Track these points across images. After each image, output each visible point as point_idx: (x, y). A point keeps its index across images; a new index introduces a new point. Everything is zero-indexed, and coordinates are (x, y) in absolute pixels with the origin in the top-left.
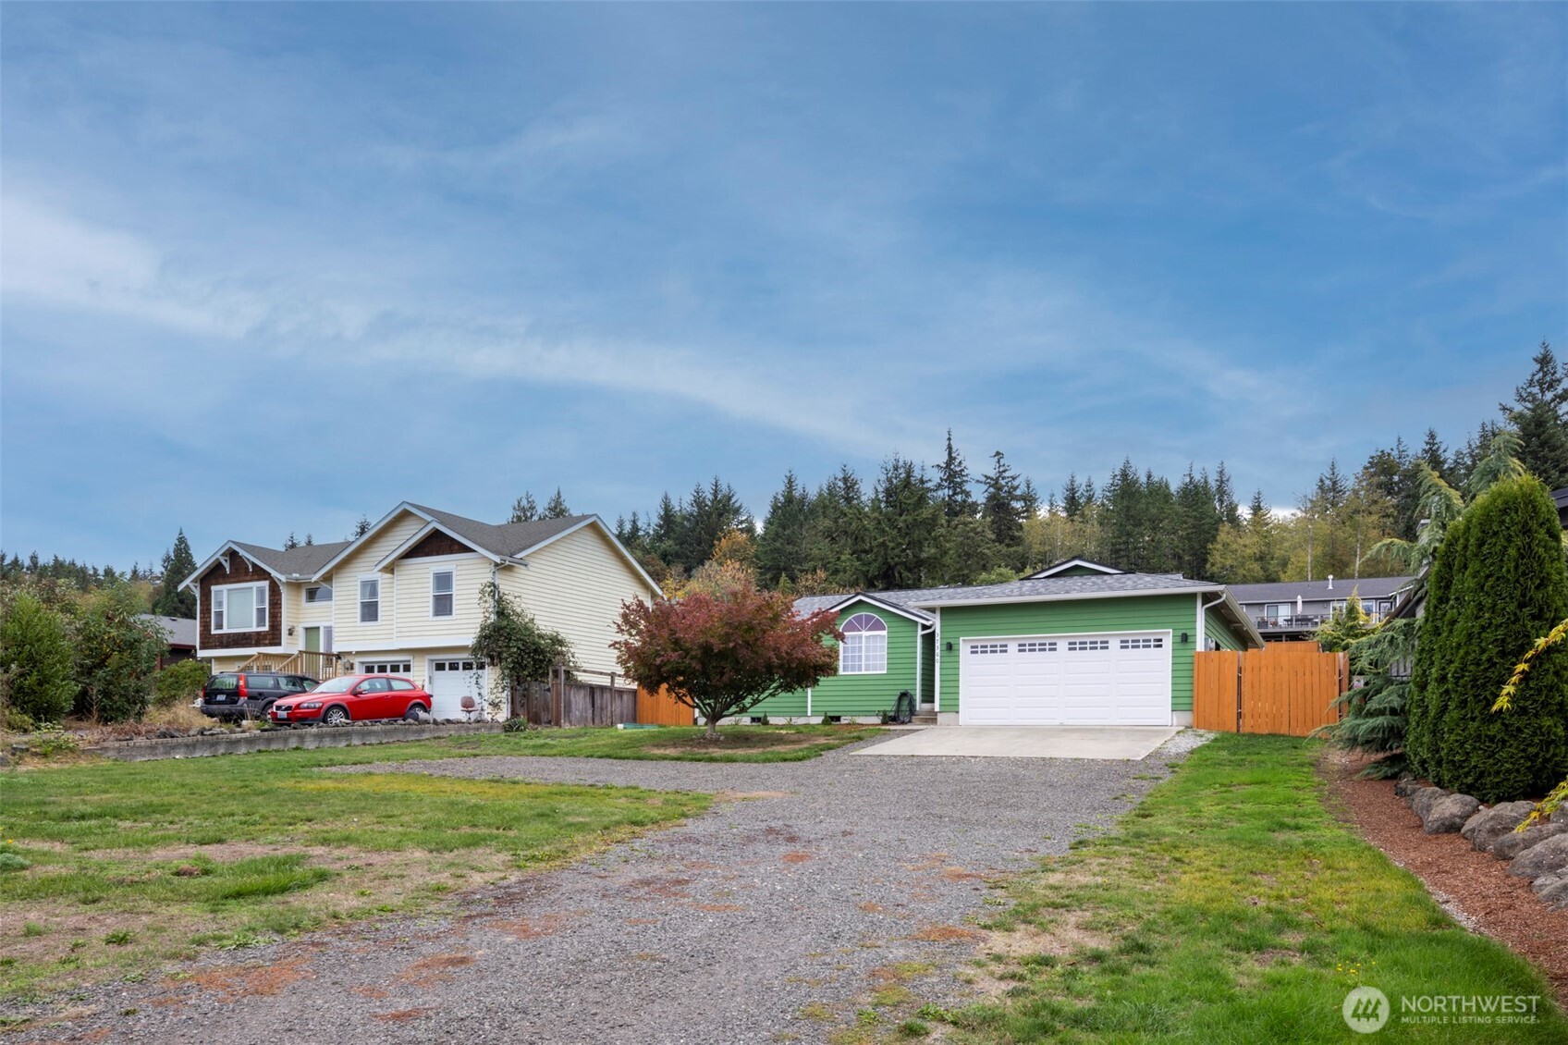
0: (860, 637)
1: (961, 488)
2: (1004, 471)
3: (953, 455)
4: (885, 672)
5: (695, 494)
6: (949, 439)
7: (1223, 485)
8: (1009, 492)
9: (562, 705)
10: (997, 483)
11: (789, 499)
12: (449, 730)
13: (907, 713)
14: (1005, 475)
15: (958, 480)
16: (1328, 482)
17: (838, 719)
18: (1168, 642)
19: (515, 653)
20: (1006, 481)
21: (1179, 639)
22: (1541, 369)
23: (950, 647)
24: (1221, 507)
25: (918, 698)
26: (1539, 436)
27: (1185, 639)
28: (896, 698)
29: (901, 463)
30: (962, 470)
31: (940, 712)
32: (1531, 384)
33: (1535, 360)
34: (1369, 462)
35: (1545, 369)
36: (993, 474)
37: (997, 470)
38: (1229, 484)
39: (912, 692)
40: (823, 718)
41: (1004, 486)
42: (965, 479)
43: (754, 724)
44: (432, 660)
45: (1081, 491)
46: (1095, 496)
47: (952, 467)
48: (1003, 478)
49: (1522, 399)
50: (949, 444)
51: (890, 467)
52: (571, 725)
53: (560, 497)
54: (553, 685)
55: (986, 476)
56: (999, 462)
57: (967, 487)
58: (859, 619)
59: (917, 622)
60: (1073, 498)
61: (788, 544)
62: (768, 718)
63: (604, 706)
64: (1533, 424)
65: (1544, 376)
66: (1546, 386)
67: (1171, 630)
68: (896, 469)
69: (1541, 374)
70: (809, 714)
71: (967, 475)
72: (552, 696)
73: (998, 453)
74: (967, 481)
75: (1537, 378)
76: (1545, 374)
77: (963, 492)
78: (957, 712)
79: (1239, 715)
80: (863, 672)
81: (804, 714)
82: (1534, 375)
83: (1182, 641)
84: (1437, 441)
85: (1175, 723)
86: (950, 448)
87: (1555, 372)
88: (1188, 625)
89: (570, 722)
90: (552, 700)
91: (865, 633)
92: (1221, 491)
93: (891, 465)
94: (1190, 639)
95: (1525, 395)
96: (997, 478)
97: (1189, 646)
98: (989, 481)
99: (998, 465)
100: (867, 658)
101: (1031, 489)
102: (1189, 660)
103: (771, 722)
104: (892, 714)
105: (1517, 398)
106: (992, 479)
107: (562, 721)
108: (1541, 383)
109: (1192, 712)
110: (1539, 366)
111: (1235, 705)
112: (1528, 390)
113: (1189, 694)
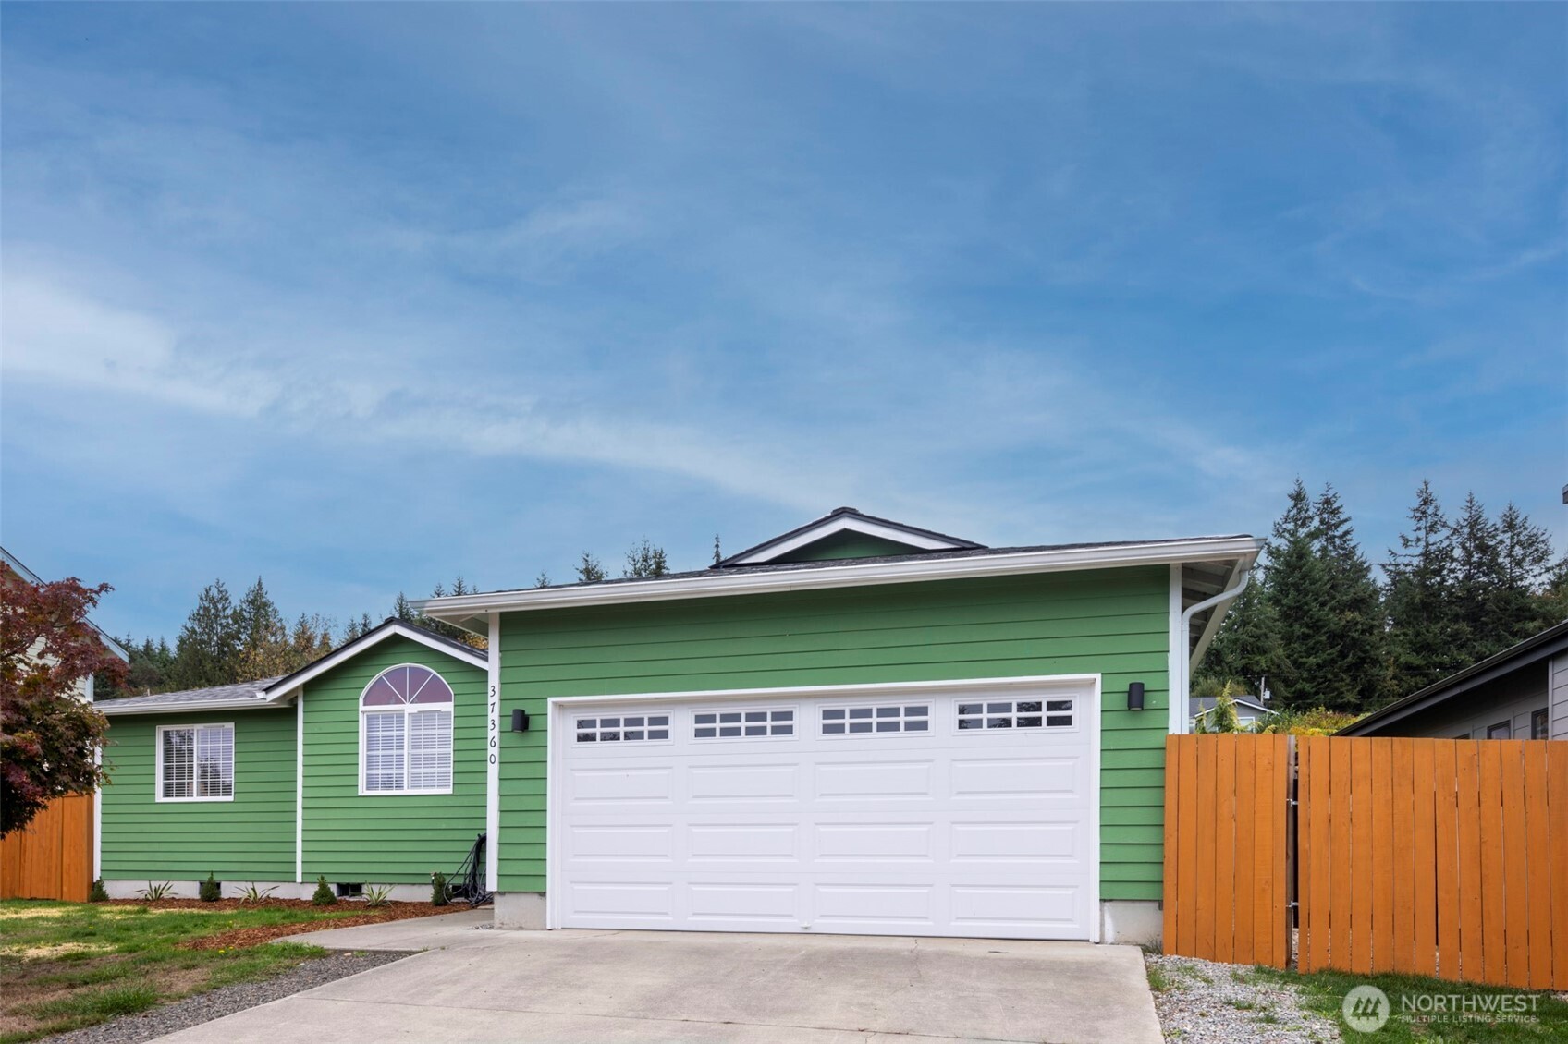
0: (400, 716)
4: (449, 791)
6: (717, 546)
17: (357, 889)
18: (1089, 710)
21: (1121, 701)
22: (1296, 506)
23: (522, 723)
26: (1300, 568)
27: (1137, 700)
29: (651, 554)
31: (499, 893)
32: (1286, 520)
33: (1290, 496)
35: (1299, 506)
40: (316, 888)
49: (1279, 534)
50: (717, 551)
51: (639, 557)
53: (261, 588)
58: (397, 677)
64: (1295, 556)
65: (1299, 513)
66: (1299, 523)
67: (1098, 676)
68: (645, 559)
69: (1295, 511)
70: (299, 878)
75: (1292, 514)
76: (1300, 511)
78: (543, 894)
79: (1294, 917)
80: (406, 791)
81: (288, 877)
82: (1289, 511)
83: (1130, 705)
85: (1110, 935)
87: (1308, 510)
88: (1144, 664)
91: (409, 708)
93: (640, 555)
94: (1152, 701)
95: (1281, 531)
97: (1150, 719)
100: (415, 760)
102: (1149, 759)
104: (459, 881)
105: (1274, 533)
108: (1295, 521)
109: (1161, 907)
110: (1292, 503)
111: (1282, 888)
112: (1284, 526)
113: (1148, 854)
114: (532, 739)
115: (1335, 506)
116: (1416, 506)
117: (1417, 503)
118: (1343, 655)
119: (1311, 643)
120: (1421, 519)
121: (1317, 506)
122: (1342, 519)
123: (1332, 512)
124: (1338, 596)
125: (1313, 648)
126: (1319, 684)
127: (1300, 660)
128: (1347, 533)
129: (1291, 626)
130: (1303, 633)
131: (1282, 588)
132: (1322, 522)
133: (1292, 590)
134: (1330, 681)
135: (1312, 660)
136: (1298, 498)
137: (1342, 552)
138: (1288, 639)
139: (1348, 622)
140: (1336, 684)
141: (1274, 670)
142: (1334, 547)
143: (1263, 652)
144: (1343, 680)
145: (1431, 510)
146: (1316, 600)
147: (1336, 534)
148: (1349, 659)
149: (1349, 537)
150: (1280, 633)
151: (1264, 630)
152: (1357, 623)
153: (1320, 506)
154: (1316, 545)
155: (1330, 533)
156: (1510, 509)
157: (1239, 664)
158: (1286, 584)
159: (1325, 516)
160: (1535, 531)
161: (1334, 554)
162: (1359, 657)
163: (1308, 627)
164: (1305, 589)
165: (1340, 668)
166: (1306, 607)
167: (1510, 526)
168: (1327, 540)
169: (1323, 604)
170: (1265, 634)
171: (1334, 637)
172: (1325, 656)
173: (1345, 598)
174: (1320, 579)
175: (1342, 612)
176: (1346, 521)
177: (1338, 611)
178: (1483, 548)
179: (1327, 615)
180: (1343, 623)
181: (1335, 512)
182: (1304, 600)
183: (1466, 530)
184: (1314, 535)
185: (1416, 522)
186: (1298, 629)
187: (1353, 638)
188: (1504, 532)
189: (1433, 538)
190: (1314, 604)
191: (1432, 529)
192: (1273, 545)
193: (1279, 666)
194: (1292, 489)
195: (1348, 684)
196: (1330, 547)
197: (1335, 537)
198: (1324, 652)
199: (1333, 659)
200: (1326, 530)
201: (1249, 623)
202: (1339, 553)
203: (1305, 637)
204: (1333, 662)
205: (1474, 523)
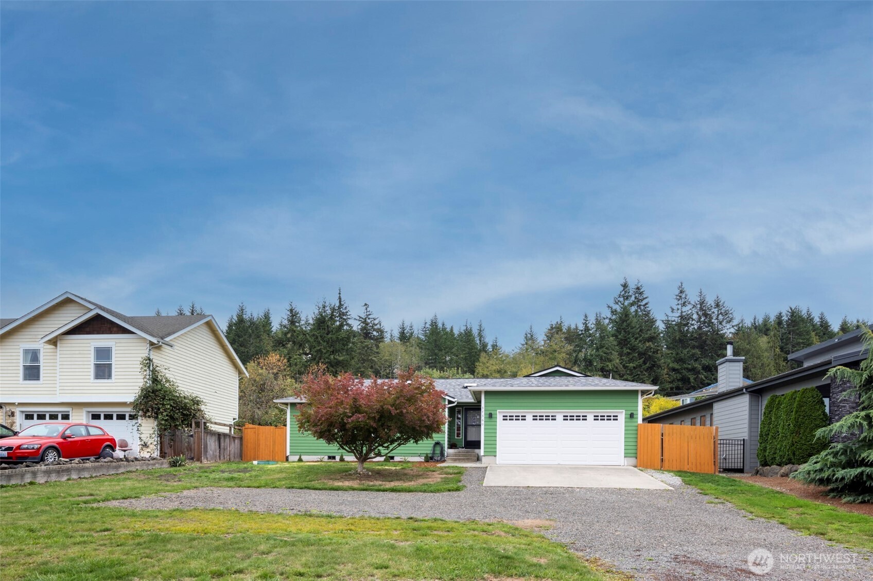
1: (346, 322)
2: (370, 315)
3: (342, 303)
5: (179, 311)
6: (340, 294)
7: (481, 332)
8: (372, 327)
9: (203, 446)
10: (366, 321)
11: (241, 320)
12: (136, 466)
13: (439, 455)
14: (370, 317)
15: (344, 317)
16: (529, 335)
17: (393, 458)
18: (622, 417)
19: (168, 409)
20: (371, 320)
23: (490, 416)
24: (480, 344)
25: (446, 446)
26: (626, 320)
27: (631, 416)
28: (432, 445)
29: (327, 304)
30: (347, 312)
31: (484, 456)
32: (620, 296)
33: (622, 285)
35: (625, 290)
36: (363, 316)
37: (365, 314)
38: (484, 332)
39: (442, 442)
40: (385, 457)
41: (369, 323)
42: (349, 317)
43: (330, 460)
44: (89, 412)
45: (407, 329)
46: (415, 333)
47: (341, 309)
48: (369, 319)
50: (340, 296)
52: (208, 461)
54: (195, 432)
55: (359, 317)
56: (366, 309)
57: (350, 322)
59: (445, 399)
60: (404, 333)
61: (241, 346)
62: (344, 457)
63: (226, 448)
66: (625, 298)
67: (624, 411)
69: (623, 292)
71: (350, 315)
72: (194, 440)
73: (366, 305)
74: (349, 318)
75: (622, 294)
76: (626, 292)
77: (347, 324)
78: (495, 456)
79: (662, 460)
82: (621, 292)
84: (588, 319)
85: (626, 464)
86: (340, 298)
87: (629, 292)
88: (634, 408)
89: (207, 459)
90: (194, 443)
92: (480, 335)
94: (635, 416)
95: (617, 302)
96: (366, 319)
97: (634, 420)
98: (361, 319)
99: (366, 311)
101: (382, 326)
102: (634, 428)
103: (346, 460)
104: (430, 455)
105: (614, 302)
106: (362, 318)
107: (203, 458)
108: (623, 296)
109: (636, 458)
110: (622, 288)
111: (660, 454)
112: (619, 299)
113: (634, 448)
114: (493, 420)
115: (641, 291)
116: (677, 294)
117: (677, 292)
118: (645, 363)
119: (631, 357)
120: (679, 300)
121: (633, 290)
122: (644, 297)
123: (640, 294)
124: (643, 335)
125: (631, 359)
126: (634, 376)
127: (626, 365)
128: (646, 304)
129: (622, 348)
130: (627, 352)
131: (618, 331)
132: (636, 298)
133: (623, 332)
134: (639, 375)
135: (631, 365)
136: (625, 286)
137: (644, 313)
138: (621, 355)
139: (647, 347)
140: (642, 377)
141: (615, 370)
142: (641, 310)
143: (610, 361)
144: (645, 375)
145: (683, 296)
146: (633, 336)
147: (642, 304)
148: (647, 365)
149: (647, 306)
150: (617, 352)
151: (611, 351)
152: (651, 348)
153: (635, 290)
154: (633, 309)
155: (639, 303)
156: (717, 297)
157: (600, 366)
158: (620, 329)
159: (637, 295)
160: (728, 309)
161: (640, 313)
162: (652, 364)
163: (630, 349)
164: (628, 331)
165: (644, 369)
166: (629, 340)
167: (717, 305)
168: (637, 307)
169: (636, 339)
170: (611, 352)
171: (641, 354)
172: (637, 363)
173: (646, 336)
174: (635, 327)
175: (645, 342)
176: (646, 298)
177: (643, 342)
178: (706, 315)
179: (638, 344)
180: (645, 348)
181: (641, 293)
182: (628, 336)
183: (699, 306)
184: (632, 304)
185: (677, 301)
186: (625, 350)
187: (649, 355)
188: (715, 308)
189: (684, 309)
190: (632, 339)
191: (684, 304)
192: (613, 308)
193: (617, 368)
194: (623, 282)
195: (647, 377)
196: (639, 310)
197: (641, 305)
198: (637, 361)
199: (640, 365)
200: (637, 302)
201: (604, 347)
202: (643, 314)
203: (628, 354)
204: (640, 366)
205: (702, 303)
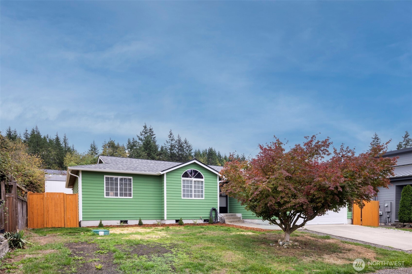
7: (66, 141)
16: (93, 146)
24: (65, 147)
33: (144, 127)
34: (108, 143)
38: (68, 140)
82: (143, 130)
100: (195, 191)
110: (144, 128)
112: (142, 133)
115: (152, 131)
116: (169, 135)
117: (169, 134)
120: (170, 138)
122: (154, 134)
128: (155, 137)
132: (150, 134)
136: (145, 127)
137: (154, 142)
142: (152, 140)
145: (172, 136)
147: (153, 137)
153: (149, 130)
156: (186, 139)
159: (150, 132)
160: (190, 145)
164: (150, 149)
167: (186, 143)
169: (154, 153)
176: (154, 135)
178: (181, 146)
179: (155, 156)
182: (150, 152)
183: (178, 142)
185: (169, 138)
188: (185, 144)
189: (172, 142)
190: (152, 153)
191: (172, 140)
192: (140, 137)
194: (144, 125)
200: (150, 136)
205: (179, 141)
